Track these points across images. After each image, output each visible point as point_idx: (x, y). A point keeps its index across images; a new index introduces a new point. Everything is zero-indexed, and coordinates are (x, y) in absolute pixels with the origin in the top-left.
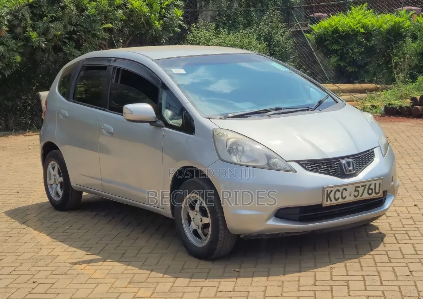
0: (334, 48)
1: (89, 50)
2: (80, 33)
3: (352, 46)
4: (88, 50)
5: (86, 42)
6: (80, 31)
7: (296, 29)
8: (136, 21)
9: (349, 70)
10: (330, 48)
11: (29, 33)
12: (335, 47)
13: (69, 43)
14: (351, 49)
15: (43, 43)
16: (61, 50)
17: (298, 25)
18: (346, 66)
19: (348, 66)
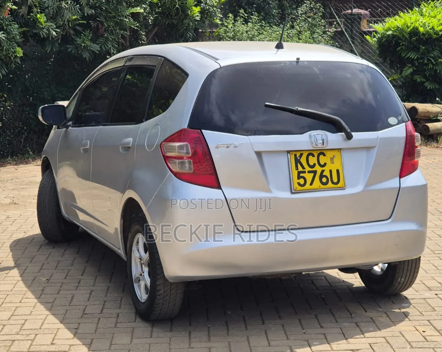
0: (411, 57)
1: (110, 43)
2: (100, 18)
3: (434, 55)
4: (108, 43)
5: (107, 32)
6: (100, 17)
7: (336, 28)
8: (168, 6)
9: (427, 87)
10: (404, 55)
11: (36, 16)
12: (413, 55)
13: (84, 32)
14: (433, 59)
15: (54, 31)
16: (72, 42)
17: (338, 23)
18: (424, 81)
19: (426, 82)
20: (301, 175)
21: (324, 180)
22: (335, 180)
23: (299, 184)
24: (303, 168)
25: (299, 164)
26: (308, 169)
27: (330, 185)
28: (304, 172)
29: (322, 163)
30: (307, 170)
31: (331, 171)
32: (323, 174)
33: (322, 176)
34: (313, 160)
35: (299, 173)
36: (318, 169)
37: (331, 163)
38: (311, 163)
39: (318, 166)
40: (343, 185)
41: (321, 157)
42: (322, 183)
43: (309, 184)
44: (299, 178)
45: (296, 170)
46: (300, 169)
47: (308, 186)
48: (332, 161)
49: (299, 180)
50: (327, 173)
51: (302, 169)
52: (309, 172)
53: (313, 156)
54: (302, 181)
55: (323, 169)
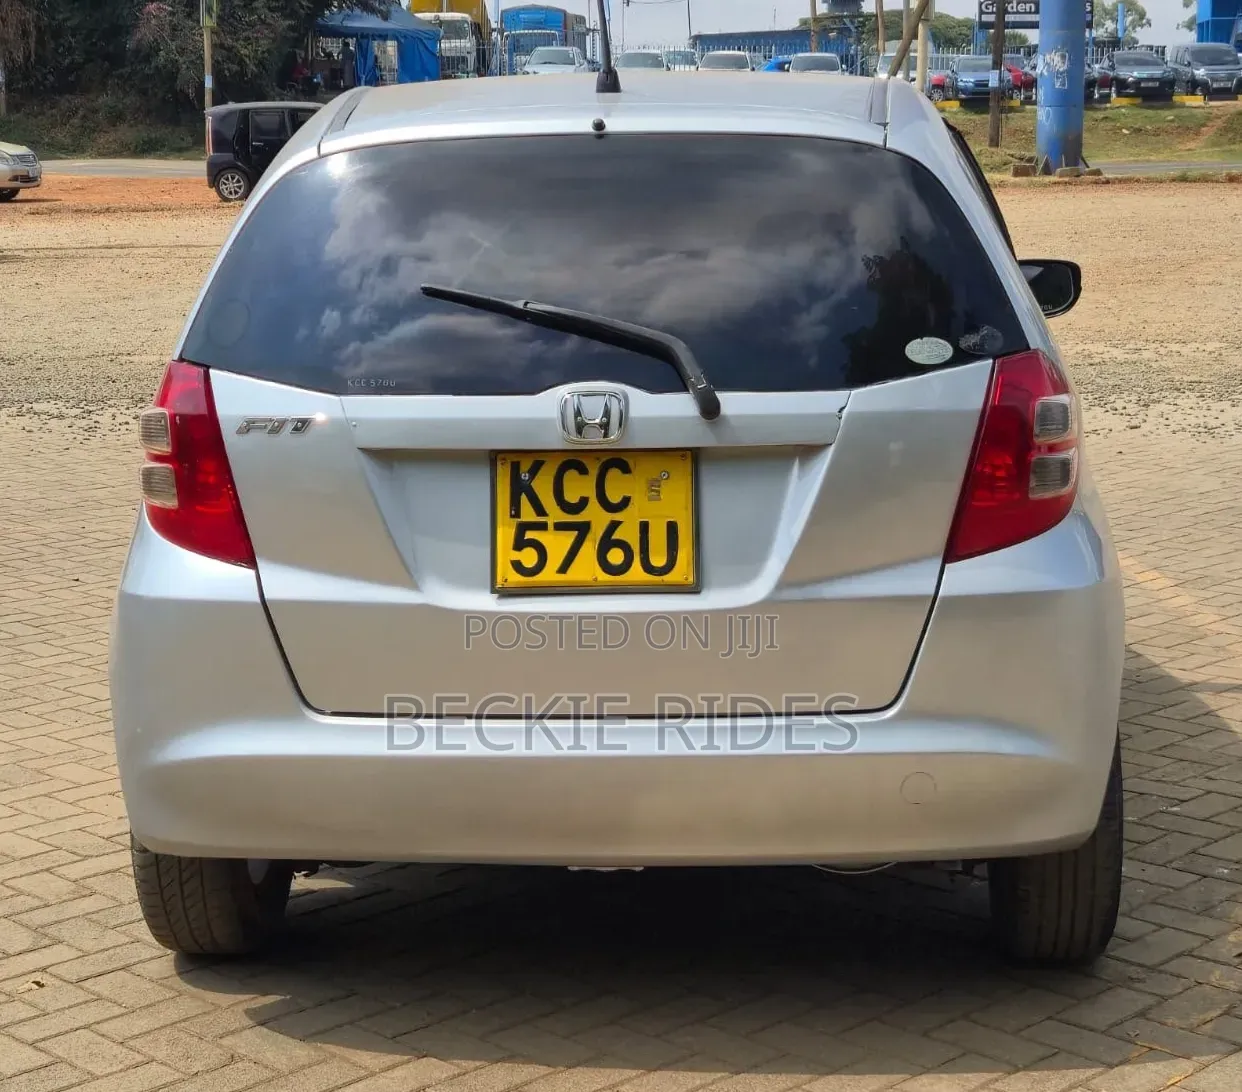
20: (529, 535)
21: (616, 557)
22: (658, 560)
23: (518, 566)
24: (540, 510)
25: (524, 498)
26: (555, 514)
27: (636, 573)
28: (543, 527)
29: (614, 498)
30: (550, 521)
31: (644, 528)
32: (615, 536)
33: (607, 543)
34: (577, 487)
35: (523, 527)
36: (597, 517)
37: (651, 499)
38: (572, 497)
39: (598, 504)
40: (687, 579)
41: (614, 475)
42: (607, 567)
43: (556, 569)
44: (520, 544)
45: (512, 516)
46: (528, 514)
47: (549, 575)
48: (653, 491)
49: (517, 553)
50: (628, 533)
51: (534, 513)
52: (561, 527)
53: (583, 471)
54: (529, 558)
55: (617, 517)
